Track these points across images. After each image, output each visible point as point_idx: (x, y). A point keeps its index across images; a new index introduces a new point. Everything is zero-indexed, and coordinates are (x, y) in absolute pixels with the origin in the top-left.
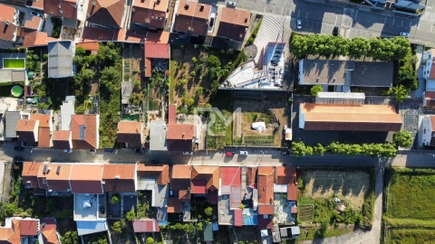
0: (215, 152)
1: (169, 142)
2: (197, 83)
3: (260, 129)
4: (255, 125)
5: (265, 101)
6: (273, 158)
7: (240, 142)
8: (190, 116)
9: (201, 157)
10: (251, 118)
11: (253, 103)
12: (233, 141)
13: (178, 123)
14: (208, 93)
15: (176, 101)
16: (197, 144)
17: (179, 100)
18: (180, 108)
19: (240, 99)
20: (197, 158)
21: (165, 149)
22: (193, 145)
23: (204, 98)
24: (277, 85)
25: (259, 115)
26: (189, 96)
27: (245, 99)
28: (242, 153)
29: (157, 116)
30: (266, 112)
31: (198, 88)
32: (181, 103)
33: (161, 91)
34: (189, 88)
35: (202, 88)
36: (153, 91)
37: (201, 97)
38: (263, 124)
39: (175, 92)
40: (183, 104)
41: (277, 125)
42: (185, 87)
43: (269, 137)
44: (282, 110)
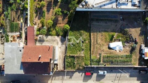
0: (73, 72)
1: (25, 65)
2: (56, 6)
3: (117, 49)
4: (112, 45)
5: (121, 22)
6: (131, 76)
7: (98, 62)
8: (49, 37)
9: (61, 77)
10: (108, 38)
11: (109, 24)
12: (92, 61)
13: (38, 44)
14: (66, 14)
16: (57, 65)
17: (39, 21)
18: (39, 30)
19: (98, 20)
20: (57, 78)
21: (22, 72)
22: (52, 66)
23: (63, 19)
24: (134, 5)
25: (116, 35)
26: (49, 18)
27: (102, 20)
28: (101, 72)
29: (18, 37)
30: (122, 31)
31: (57, 9)
32: (40, 25)
33: (22, 13)
34: (48, 11)
35: (60, 9)
36: (14, 14)
37: (60, 19)
38: (120, 44)
39: (35, 15)
40: (43, 26)
41: (133, 44)
42: (45, 9)
43: (127, 57)
44: (138, 30)
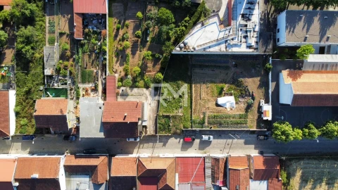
0: (168, 137)
1: (105, 126)
2: (144, 47)
3: (228, 106)
4: (221, 100)
5: (233, 69)
6: (246, 143)
7: (202, 123)
8: (135, 90)
9: (151, 144)
10: (216, 91)
11: (217, 71)
12: (193, 122)
13: (120, 99)
14: (159, 59)
15: (116, 70)
16: (145, 127)
17: (121, 69)
18: (121, 80)
19: (201, 67)
20: (146, 145)
21: (102, 135)
22: (140, 129)
23: (154, 66)
24: (250, 47)
25: (226, 87)
26: (134, 63)
27: (207, 66)
28: (205, 137)
29: (92, 90)
30: (235, 82)
31: (145, 52)
32: (123, 74)
33: (97, 58)
34: (134, 53)
35: (150, 52)
36: (86, 58)
37: (150, 65)
38: (231, 99)
39: (115, 59)
40: (126, 75)
41: (250, 101)
42: (129, 51)
43: (241, 117)
44: (257, 80)
